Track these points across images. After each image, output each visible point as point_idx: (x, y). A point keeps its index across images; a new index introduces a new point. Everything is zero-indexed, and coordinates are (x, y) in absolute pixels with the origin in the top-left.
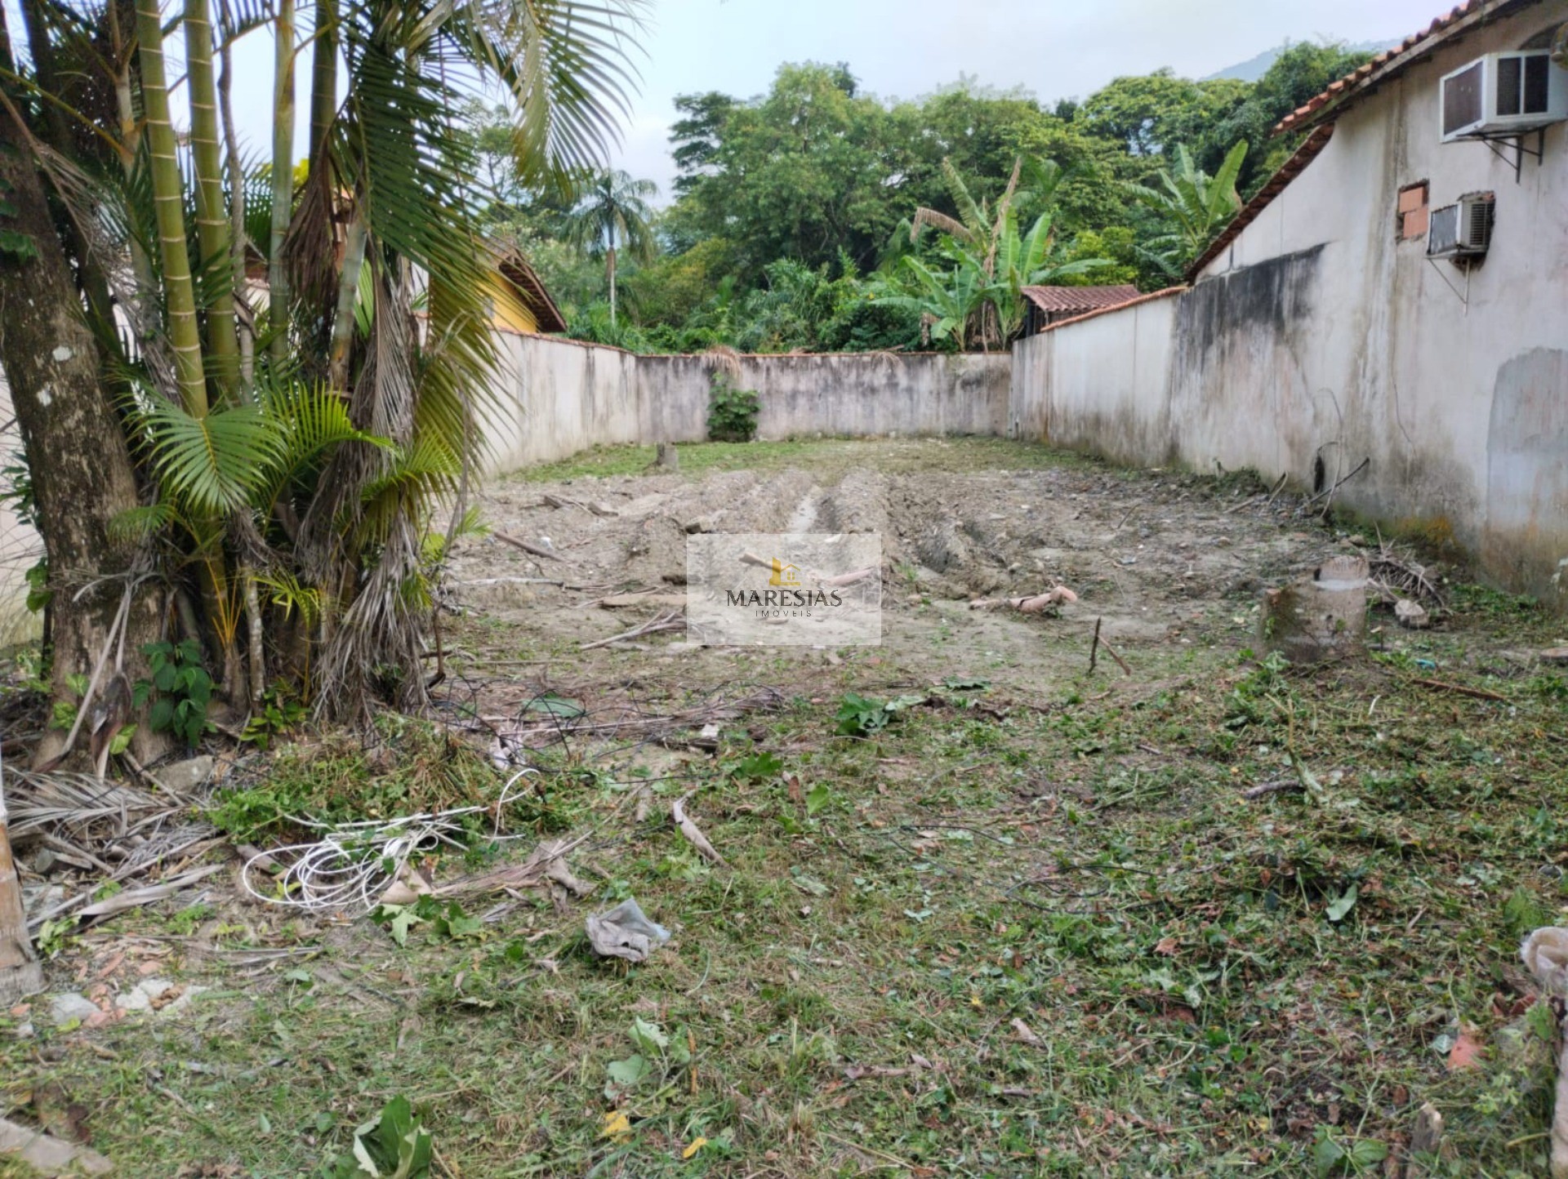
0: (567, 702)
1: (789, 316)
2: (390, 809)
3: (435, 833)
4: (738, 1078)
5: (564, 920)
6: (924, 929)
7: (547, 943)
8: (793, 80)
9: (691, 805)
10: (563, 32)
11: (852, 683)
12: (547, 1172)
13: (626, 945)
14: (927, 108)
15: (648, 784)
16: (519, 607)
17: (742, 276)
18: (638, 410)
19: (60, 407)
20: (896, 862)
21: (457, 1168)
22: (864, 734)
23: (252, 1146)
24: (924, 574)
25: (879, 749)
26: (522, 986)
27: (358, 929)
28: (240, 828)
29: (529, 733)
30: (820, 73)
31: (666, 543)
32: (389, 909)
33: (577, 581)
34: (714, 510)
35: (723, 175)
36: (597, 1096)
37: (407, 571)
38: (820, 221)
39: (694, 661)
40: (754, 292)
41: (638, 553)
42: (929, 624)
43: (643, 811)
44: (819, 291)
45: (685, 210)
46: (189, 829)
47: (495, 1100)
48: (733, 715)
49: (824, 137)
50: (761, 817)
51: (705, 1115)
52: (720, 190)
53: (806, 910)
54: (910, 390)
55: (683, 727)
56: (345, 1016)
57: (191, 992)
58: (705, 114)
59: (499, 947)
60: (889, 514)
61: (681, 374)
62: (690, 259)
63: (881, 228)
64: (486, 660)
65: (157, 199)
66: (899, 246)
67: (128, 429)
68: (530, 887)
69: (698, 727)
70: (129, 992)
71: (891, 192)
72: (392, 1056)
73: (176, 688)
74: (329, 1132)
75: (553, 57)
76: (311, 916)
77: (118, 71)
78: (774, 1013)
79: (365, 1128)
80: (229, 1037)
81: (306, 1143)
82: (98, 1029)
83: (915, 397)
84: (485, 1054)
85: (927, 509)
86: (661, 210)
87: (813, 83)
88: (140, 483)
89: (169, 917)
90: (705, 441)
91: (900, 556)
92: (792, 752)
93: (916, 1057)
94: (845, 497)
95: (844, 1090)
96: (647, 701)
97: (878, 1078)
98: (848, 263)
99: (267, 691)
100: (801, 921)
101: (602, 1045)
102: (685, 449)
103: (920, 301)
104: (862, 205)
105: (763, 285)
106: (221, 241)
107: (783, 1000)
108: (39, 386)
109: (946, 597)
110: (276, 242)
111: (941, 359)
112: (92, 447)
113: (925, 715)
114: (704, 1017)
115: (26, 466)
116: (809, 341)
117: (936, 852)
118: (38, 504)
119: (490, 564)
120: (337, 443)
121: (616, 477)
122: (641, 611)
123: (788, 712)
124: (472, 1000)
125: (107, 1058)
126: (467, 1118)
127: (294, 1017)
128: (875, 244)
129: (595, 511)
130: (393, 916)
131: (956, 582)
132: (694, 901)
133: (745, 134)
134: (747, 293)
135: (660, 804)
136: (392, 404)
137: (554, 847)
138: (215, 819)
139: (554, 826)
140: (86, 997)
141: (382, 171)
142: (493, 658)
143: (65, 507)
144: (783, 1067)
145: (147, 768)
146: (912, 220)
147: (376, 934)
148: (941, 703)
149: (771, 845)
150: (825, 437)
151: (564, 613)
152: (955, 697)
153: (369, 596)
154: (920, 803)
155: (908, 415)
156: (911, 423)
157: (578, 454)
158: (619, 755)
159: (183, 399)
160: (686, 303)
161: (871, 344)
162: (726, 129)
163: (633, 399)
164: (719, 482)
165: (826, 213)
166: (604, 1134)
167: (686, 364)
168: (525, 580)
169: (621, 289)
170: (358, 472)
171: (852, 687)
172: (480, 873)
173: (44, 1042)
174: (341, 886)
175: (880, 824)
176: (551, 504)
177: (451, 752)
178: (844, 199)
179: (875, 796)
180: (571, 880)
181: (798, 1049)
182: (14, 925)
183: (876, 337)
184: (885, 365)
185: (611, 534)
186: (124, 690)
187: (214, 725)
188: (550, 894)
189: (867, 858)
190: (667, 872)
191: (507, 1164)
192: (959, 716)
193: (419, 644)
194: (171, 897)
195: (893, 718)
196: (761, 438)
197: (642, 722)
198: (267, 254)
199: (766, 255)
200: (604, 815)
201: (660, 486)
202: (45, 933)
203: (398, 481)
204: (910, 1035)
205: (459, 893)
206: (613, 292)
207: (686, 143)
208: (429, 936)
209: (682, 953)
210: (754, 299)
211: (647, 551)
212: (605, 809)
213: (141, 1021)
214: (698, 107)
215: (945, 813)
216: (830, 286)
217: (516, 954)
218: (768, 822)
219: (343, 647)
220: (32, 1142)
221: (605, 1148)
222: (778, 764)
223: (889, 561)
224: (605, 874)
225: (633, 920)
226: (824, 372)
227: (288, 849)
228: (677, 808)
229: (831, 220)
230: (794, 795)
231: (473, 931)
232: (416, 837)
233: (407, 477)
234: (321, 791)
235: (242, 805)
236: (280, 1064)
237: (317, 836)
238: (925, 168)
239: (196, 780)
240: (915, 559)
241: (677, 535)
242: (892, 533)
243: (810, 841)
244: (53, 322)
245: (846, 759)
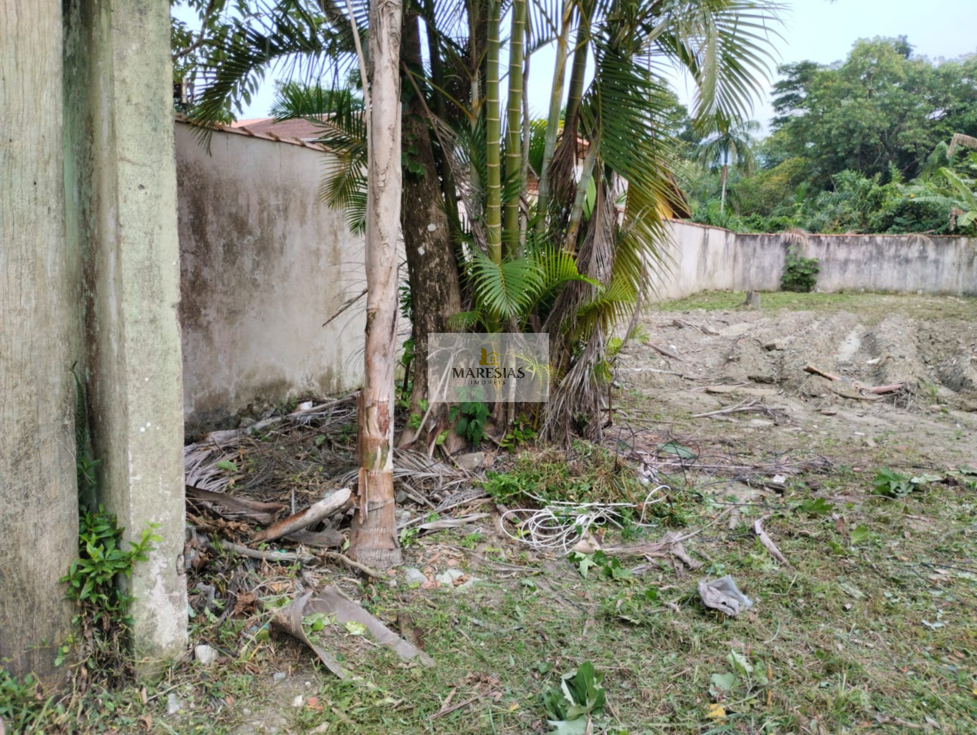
0: (685, 448)
1: (848, 209)
2: (581, 497)
3: (605, 515)
4: (798, 703)
5: (681, 582)
6: (937, 635)
7: (671, 593)
8: (864, 50)
9: (767, 524)
10: (731, 32)
11: (885, 461)
12: (672, 729)
13: (724, 603)
14: (968, 63)
15: (737, 507)
16: (654, 387)
17: (814, 183)
18: (734, 269)
19: (429, 256)
20: (916, 586)
21: (618, 713)
22: (894, 496)
23: (505, 672)
24: (943, 391)
25: (906, 508)
26: (657, 615)
27: (560, 563)
28: (499, 495)
29: (661, 464)
30: (885, 43)
31: (752, 355)
32: (578, 555)
33: (691, 374)
34: (785, 336)
35: (807, 115)
36: (705, 692)
37: (599, 359)
38: (876, 144)
39: (768, 433)
40: (823, 193)
41: (732, 360)
42: (946, 426)
43: (734, 522)
44: (871, 192)
45: (778, 139)
46: (473, 491)
47: (641, 679)
48: (796, 471)
49: (884, 87)
50: (817, 540)
51: (775, 721)
52: (804, 125)
53: (848, 606)
54: (936, 262)
55: (761, 474)
56: (553, 610)
57: (472, 580)
58: (798, 76)
59: (643, 590)
60: (918, 347)
61: (766, 247)
62: (778, 171)
63: (923, 148)
64: (634, 417)
65: (488, 143)
66: (936, 161)
67: (460, 270)
68: (660, 557)
69: (770, 476)
70: (442, 574)
71: (933, 123)
72: (580, 639)
73: (471, 412)
74: (545, 674)
75: (724, 49)
76: (534, 551)
77: (473, 73)
78: (824, 668)
79: (566, 676)
80: (492, 609)
81: (533, 676)
82: (427, 590)
83: (941, 266)
84: (634, 651)
85: (948, 346)
86: (760, 140)
87: (880, 50)
88: (462, 299)
89: (462, 537)
90: (778, 291)
91: (925, 377)
92: (838, 501)
93: (928, 719)
94: (884, 333)
95: (873, 728)
96: (736, 455)
97: (900, 727)
98: (896, 173)
99: (515, 420)
100: (844, 613)
101: (707, 662)
102: (764, 295)
103: (950, 199)
104: (909, 133)
105: (830, 188)
106: (517, 166)
107: (832, 661)
108: (419, 245)
109: (961, 409)
110: (545, 166)
111: (963, 241)
112: (441, 278)
113: (942, 489)
114: (775, 660)
115: (409, 287)
116: (861, 226)
117: (948, 585)
118: (413, 308)
119: (638, 359)
120: (567, 281)
121: (718, 310)
122: (732, 397)
123: (835, 475)
124: (626, 617)
125: (431, 607)
126: (624, 685)
127: (527, 605)
128: (917, 160)
129: (705, 332)
130: (580, 559)
131: (970, 399)
132: (769, 585)
133: (826, 88)
134: (818, 193)
135: (746, 521)
136: (600, 259)
137: (676, 536)
138: (486, 487)
139: (676, 523)
140: (422, 572)
141: (608, 123)
142: (638, 416)
143: (426, 309)
144: (830, 704)
145: (452, 455)
146: (948, 142)
147: (569, 568)
148: (955, 483)
149: (823, 559)
150: (867, 291)
151: (682, 394)
152: (966, 480)
153: (576, 371)
154: (936, 549)
155: (934, 279)
156: (935, 285)
157: (693, 295)
158: (718, 486)
159: (490, 254)
160: (772, 200)
161: (908, 229)
162: (812, 84)
163: (731, 262)
164: (789, 318)
165: (881, 139)
166: (710, 715)
167: (769, 240)
168: (659, 371)
169: (729, 192)
170: (577, 299)
171: (884, 464)
172: (630, 544)
173: (402, 591)
174: (552, 537)
175: (905, 559)
176: (677, 325)
177: (618, 468)
178: (896, 129)
179: (901, 539)
180: (686, 558)
181: (843, 694)
182: (392, 527)
183: (913, 224)
184: (918, 243)
185: (715, 347)
186: (446, 411)
187: (487, 436)
188: (673, 564)
189: (894, 580)
190: (750, 564)
191: (648, 718)
192: (970, 493)
193: (601, 403)
194: (463, 527)
195: (917, 489)
196: (819, 291)
197: (733, 467)
198: (539, 173)
199: (834, 168)
200: (707, 521)
201: (748, 318)
202: (404, 533)
203: (600, 306)
204: (924, 704)
205: (618, 553)
206: (723, 193)
207: (783, 95)
208: (600, 575)
209: (760, 617)
210: (823, 197)
211: (738, 359)
212: (708, 518)
213: (448, 590)
214: (793, 71)
215: (956, 559)
216: (880, 189)
217: (652, 596)
218: (822, 544)
219: (559, 400)
220: (398, 642)
221: (709, 724)
222: (829, 507)
223: (917, 380)
224: (709, 557)
225: (729, 589)
226: (870, 247)
227: (523, 510)
228: (758, 525)
229: (885, 143)
230: (840, 529)
231: (626, 577)
232: (594, 516)
233: (604, 303)
234: (543, 481)
235: (501, 482)
236: (519, 630)
237: (540, 506)
238: (961, 105)
239: (476, 465)
240: (936, 380)
241: (759, 350)
242: (919, 361)
243: (852, 561)
244: (429, 210)
245: (880, 511)
